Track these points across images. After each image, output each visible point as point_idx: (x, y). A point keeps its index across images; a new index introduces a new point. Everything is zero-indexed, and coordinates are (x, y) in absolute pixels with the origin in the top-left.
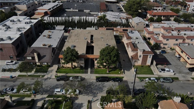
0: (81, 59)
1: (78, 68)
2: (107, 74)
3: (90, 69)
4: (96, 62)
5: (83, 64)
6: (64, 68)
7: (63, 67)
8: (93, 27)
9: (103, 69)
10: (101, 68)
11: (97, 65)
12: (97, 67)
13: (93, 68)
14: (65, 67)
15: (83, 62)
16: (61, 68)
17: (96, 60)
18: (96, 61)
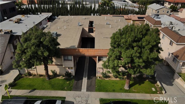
0: (66, 58)
1: (60, 78)
2: (126, 91)
3: (86, 80)
4: (99, 65)
5: (72, 68)
6: (31, 77)
7: (30, 74)
8: (92, 15)
9: (114, 79)
10: (109, 77)
11: (101, 71)
12: (101, 76)
13: (94, 78)
14: (35, 75)
15: (71, 64)
16: (25, 77)
17: (99, 60)
18: (101, 63)
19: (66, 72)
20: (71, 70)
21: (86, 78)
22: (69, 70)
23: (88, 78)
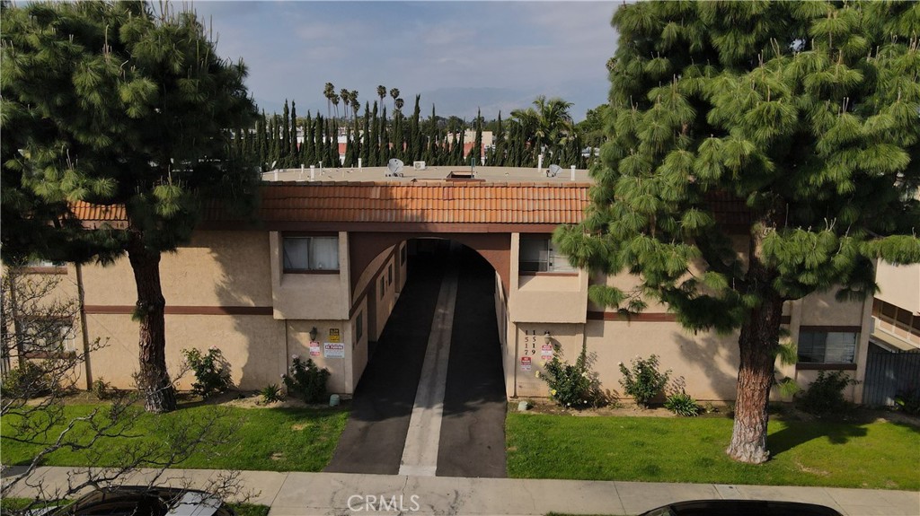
0: (299, 256)
3: (437, 420)
5: (335, 331)
10: (600, 399)
11: (542, 354)
13: (490, 410)
17: (528, 267)
19: (297, 361)
20: (327, 353)
21: (438, 409)
22: (315, 348)
23: (444, 408)
